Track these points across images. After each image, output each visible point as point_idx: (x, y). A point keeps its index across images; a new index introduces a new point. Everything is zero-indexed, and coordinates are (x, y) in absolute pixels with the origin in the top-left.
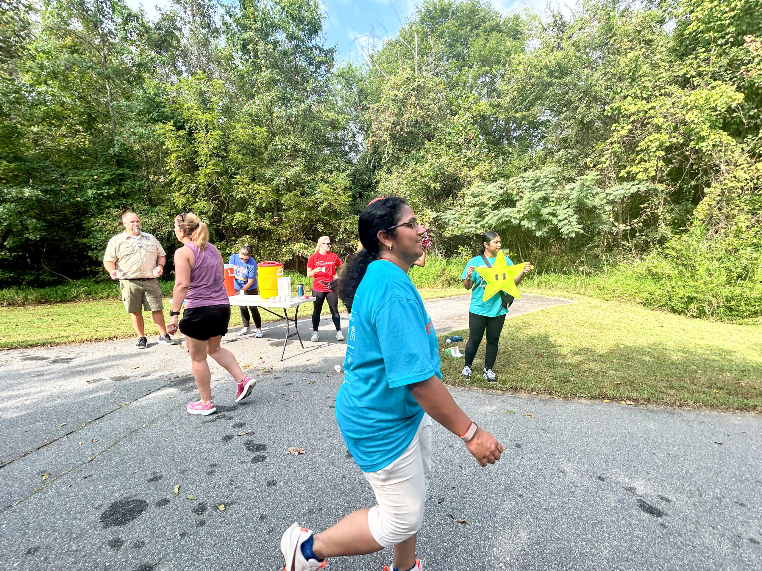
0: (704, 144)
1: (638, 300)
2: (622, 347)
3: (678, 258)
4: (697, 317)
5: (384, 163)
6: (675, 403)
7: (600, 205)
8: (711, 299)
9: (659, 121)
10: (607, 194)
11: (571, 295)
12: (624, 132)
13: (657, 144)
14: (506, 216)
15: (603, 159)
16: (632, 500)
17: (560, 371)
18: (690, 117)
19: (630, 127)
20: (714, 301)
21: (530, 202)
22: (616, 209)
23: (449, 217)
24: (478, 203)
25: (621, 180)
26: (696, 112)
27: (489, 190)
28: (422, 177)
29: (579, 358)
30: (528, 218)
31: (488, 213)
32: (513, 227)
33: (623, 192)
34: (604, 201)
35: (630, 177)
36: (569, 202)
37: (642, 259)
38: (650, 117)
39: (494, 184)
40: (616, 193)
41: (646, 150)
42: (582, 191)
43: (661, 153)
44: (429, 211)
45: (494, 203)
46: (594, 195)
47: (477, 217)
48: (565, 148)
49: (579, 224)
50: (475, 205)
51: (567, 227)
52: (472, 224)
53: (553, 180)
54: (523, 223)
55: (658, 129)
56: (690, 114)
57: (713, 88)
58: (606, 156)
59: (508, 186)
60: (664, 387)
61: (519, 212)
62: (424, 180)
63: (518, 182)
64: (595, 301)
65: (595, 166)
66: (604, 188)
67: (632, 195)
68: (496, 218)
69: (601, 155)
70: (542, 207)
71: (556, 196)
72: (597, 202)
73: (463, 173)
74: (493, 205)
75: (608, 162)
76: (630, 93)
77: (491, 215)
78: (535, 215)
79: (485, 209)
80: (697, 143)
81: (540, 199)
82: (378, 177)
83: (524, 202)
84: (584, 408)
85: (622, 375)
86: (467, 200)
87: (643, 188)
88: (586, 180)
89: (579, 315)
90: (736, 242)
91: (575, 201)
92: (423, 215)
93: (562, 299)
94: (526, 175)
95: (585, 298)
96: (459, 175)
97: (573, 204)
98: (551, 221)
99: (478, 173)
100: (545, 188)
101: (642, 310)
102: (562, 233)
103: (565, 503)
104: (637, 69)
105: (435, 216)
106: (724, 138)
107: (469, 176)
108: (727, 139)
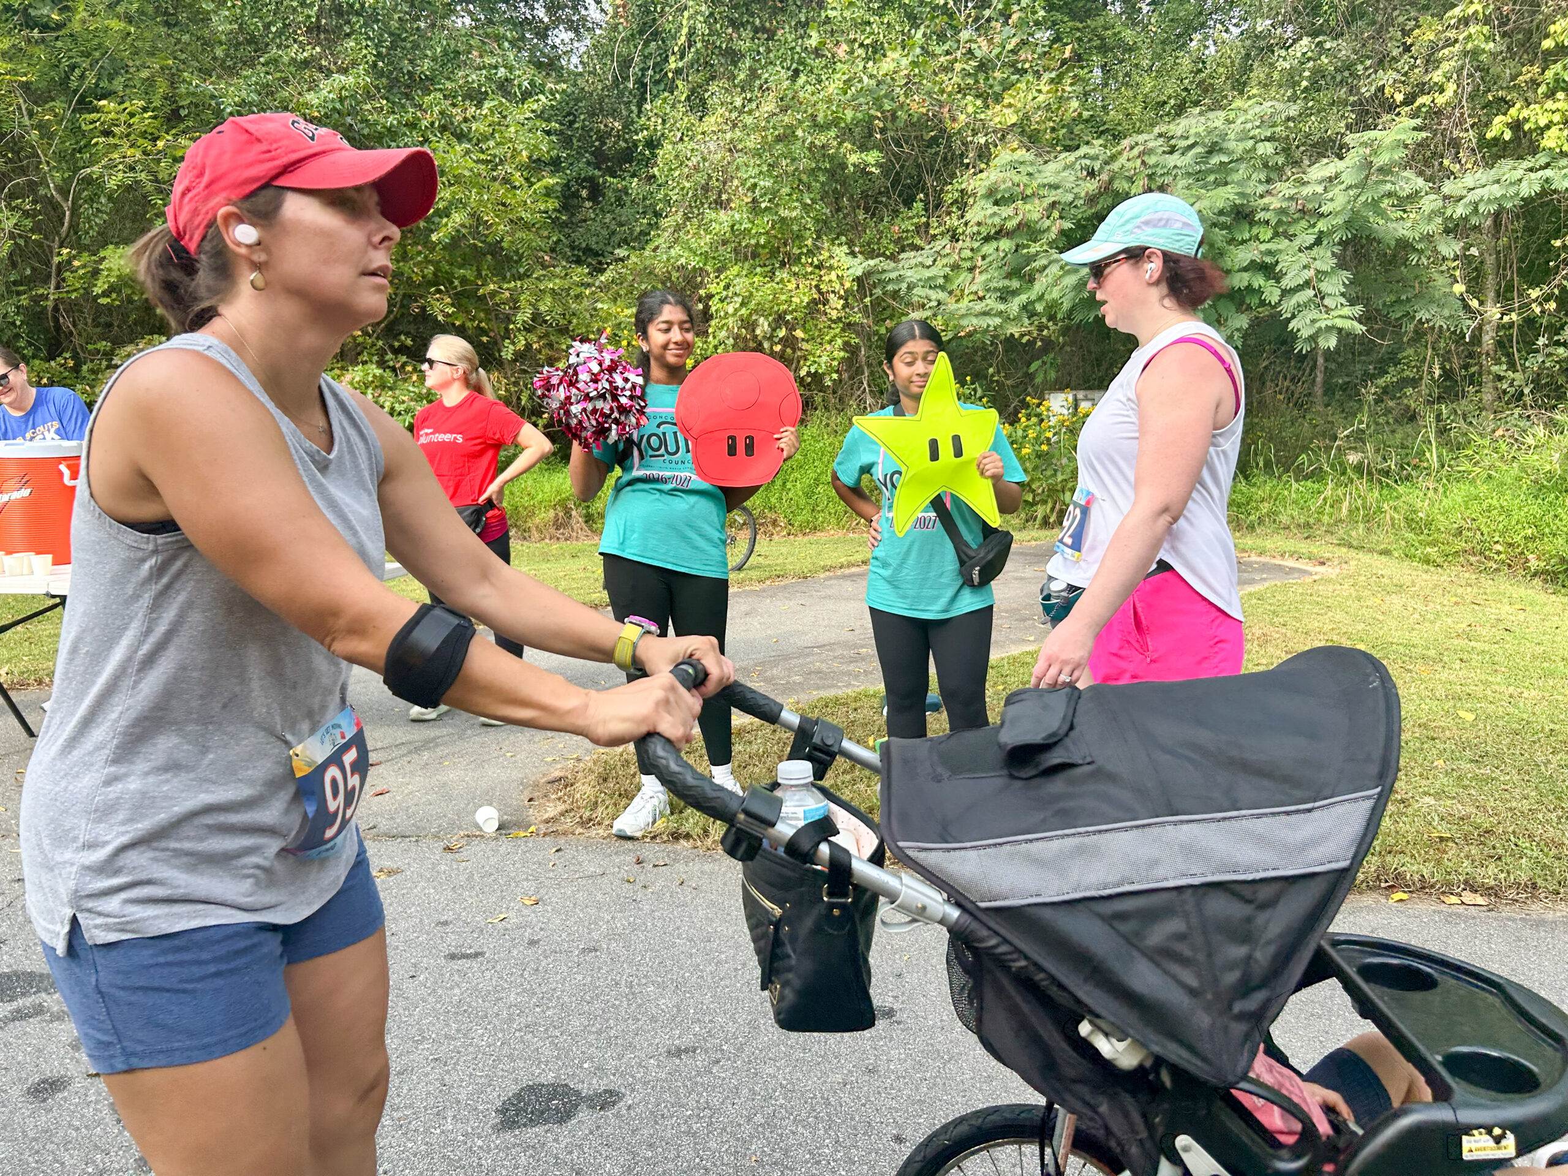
1: (1534, 564)
5: (678, 72)
10: (1445, 198)
11: (1320, 547)
15: (1436, 76)
22: (1474, 251)
23: (912, 275)
24: (1011, 224)
25: (1495, 151)
27: (1052, 180)
28: (817, 127)
31: (1044, 262)
33: (1497, 191)
35: (1522, 143)
36: (1322, 225)
39: (1068, 157)
40: (1473, 196)
42: (1362, 186)
44: (841, 251)
45: (1067, 225)
47: (1009, 276)
48: (1313, 34)
49: (1352, 303)
50: (1000, 233)
51: (1314, 314)
52: (991, 303)
53: (1266, 149)
58: (1446, 66)
59: (1115, 166)
62: (821, 139)
63: (1149, 152)
64: (1392, 569)
65: (1410, 100)
66: (1436, 177)
67: (1527, 201)
69: (1430, 62)
70: (1231, 241)
71: (1275, 203)
72: (1411, 225)
73: (962, 117)
74: (1062, 232)
75: (1451, 87)
79: (1034, 248)
81: (1221, 213)
82: (655, 123)
85: (1459, 809)
86: (973, 216)
88: (1378, 147)
91: (1339, 220)
92: (819, 267)
93: (1290, 563)
94: (1178, 127)
95: (1365, 558)
96: (948, 123)
97: (1330, 233)
98: (1260, 291)
99: (1013, 119)
100: (1242, 171)
101: (1542, 597)
102: (1293, 336)
105: (859, 273)
107: (984, 127)
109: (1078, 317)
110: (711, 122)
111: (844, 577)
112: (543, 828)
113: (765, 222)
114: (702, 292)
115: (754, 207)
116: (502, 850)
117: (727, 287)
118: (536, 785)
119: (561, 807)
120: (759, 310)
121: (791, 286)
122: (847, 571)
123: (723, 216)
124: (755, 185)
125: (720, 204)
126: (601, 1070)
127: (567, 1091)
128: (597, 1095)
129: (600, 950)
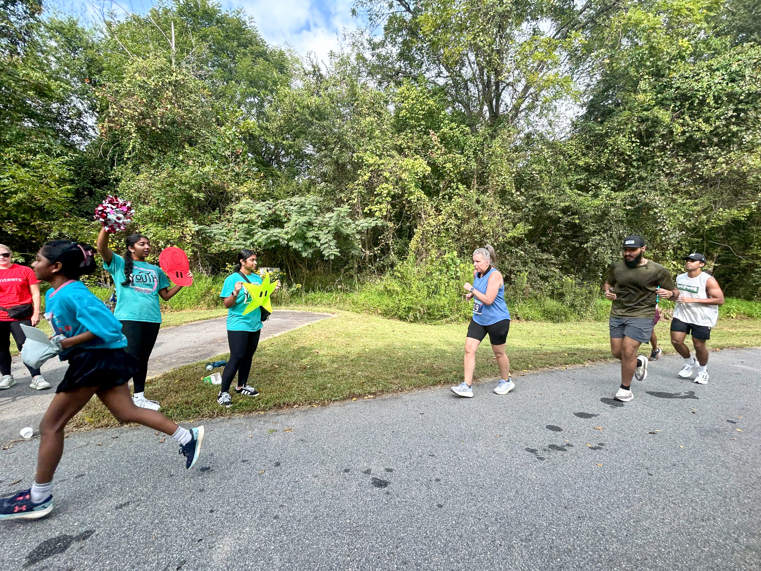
0: (412, 197)
1: (379, 312)
2: (368, 350)
3: (402, 278)
4: (413, 322)
5: (128, 159)
6: (398, 390)
7: (353, 234)
8: (420, 308)
9: (387, 174)
10: (356, 225)
11: (333, 310)
12: (366, 178)
13: (386, 191)
14: (275, 236)
15: (353, 196)
16: (369, 480)
17: (320, 380)
18: (404, 176)
19: (369, 174)
20: (422, 310)
21: (296, 224)
22: (363, 238)
23: (215, 231)
24: (246, 220)
25: (366, 215)
26: (407, 173)
27: (258, 209)
28: (181, 183)
29: (335, 365)
30: (295, 240)
31: (256, 231)
32: (282, 247)
33: (367, 224)
34: (355, 231)
35: (371, 214)
36: (329, 229)
37: (381, 279)
38: (382, 170)
39: (263, 203)
40: (362, 225)
41: (380, 195)
42: (338, 220)
43: (389, 199)
44: (190, 223)
45: (263, 222)
46: (348, 225)
47: (246, 234)
48: (326, 182)
49: (337, 248)
50: (243, 222)
51: (328, 250)
52: (241, 241)
53: (315, 208)
54: (291, 244)
55: (387, 180)
56: (404, 175)
57: (416, 159)
58: (355, 194)
59: (276, 207)
60: (393, 378)
61: (287, 233)
62: (184, 188)
63: (286, 205)
64: (350, 314)
65: (347, 201)
66: (354, 220)
67: (373, 227)
68: (265, 237)
69: (352, 193)
70: (308, 230)
71: (318, 222)
72: (348, 231)
73: (231, 188)
74: (262, 223)
75: (356, 199)
76: (368, 148)
77: (260, 233)
78: (301, 237)
79: (253, 227)
80: (408, 196)
81: (305, 223)
82: (118, 174)
83: (291, 224)
84: (337, 410)
85: (366, 374)
86: (235, 216)
87: (380, 223)
88: (341, 212)
89: (338, 327)
90: (431, 268)
91: (333, 228)
92: (183, 226)
93: (326, 314)
94: (293, 199)
95: (343, 312)
96: (226, 189)
97: (332, 230)
98: (315, 244)
99: (247, 190)
100: (309, 214)
101: (381, 319)
102: (324, 256)
103: (317, 506)
104: (372, 131)
105: (197, 229)
106: (423, 195)
107: (238, 191)
108: (424, 196)
109: (267, 247)
110: (141, 177)
111: (192, 325)
113: (163, 210)
114: (137, 231)
115: (158, 205)
117: (147, 230)
120: (161, 238)
121: (173, 231)
122: (193, 323)
123: (146, 207)
124: (159, 199)
125: (144, 203)
126: (83, 524)
127: (65, 537)
128: (81, 535)
129: (84, 475)
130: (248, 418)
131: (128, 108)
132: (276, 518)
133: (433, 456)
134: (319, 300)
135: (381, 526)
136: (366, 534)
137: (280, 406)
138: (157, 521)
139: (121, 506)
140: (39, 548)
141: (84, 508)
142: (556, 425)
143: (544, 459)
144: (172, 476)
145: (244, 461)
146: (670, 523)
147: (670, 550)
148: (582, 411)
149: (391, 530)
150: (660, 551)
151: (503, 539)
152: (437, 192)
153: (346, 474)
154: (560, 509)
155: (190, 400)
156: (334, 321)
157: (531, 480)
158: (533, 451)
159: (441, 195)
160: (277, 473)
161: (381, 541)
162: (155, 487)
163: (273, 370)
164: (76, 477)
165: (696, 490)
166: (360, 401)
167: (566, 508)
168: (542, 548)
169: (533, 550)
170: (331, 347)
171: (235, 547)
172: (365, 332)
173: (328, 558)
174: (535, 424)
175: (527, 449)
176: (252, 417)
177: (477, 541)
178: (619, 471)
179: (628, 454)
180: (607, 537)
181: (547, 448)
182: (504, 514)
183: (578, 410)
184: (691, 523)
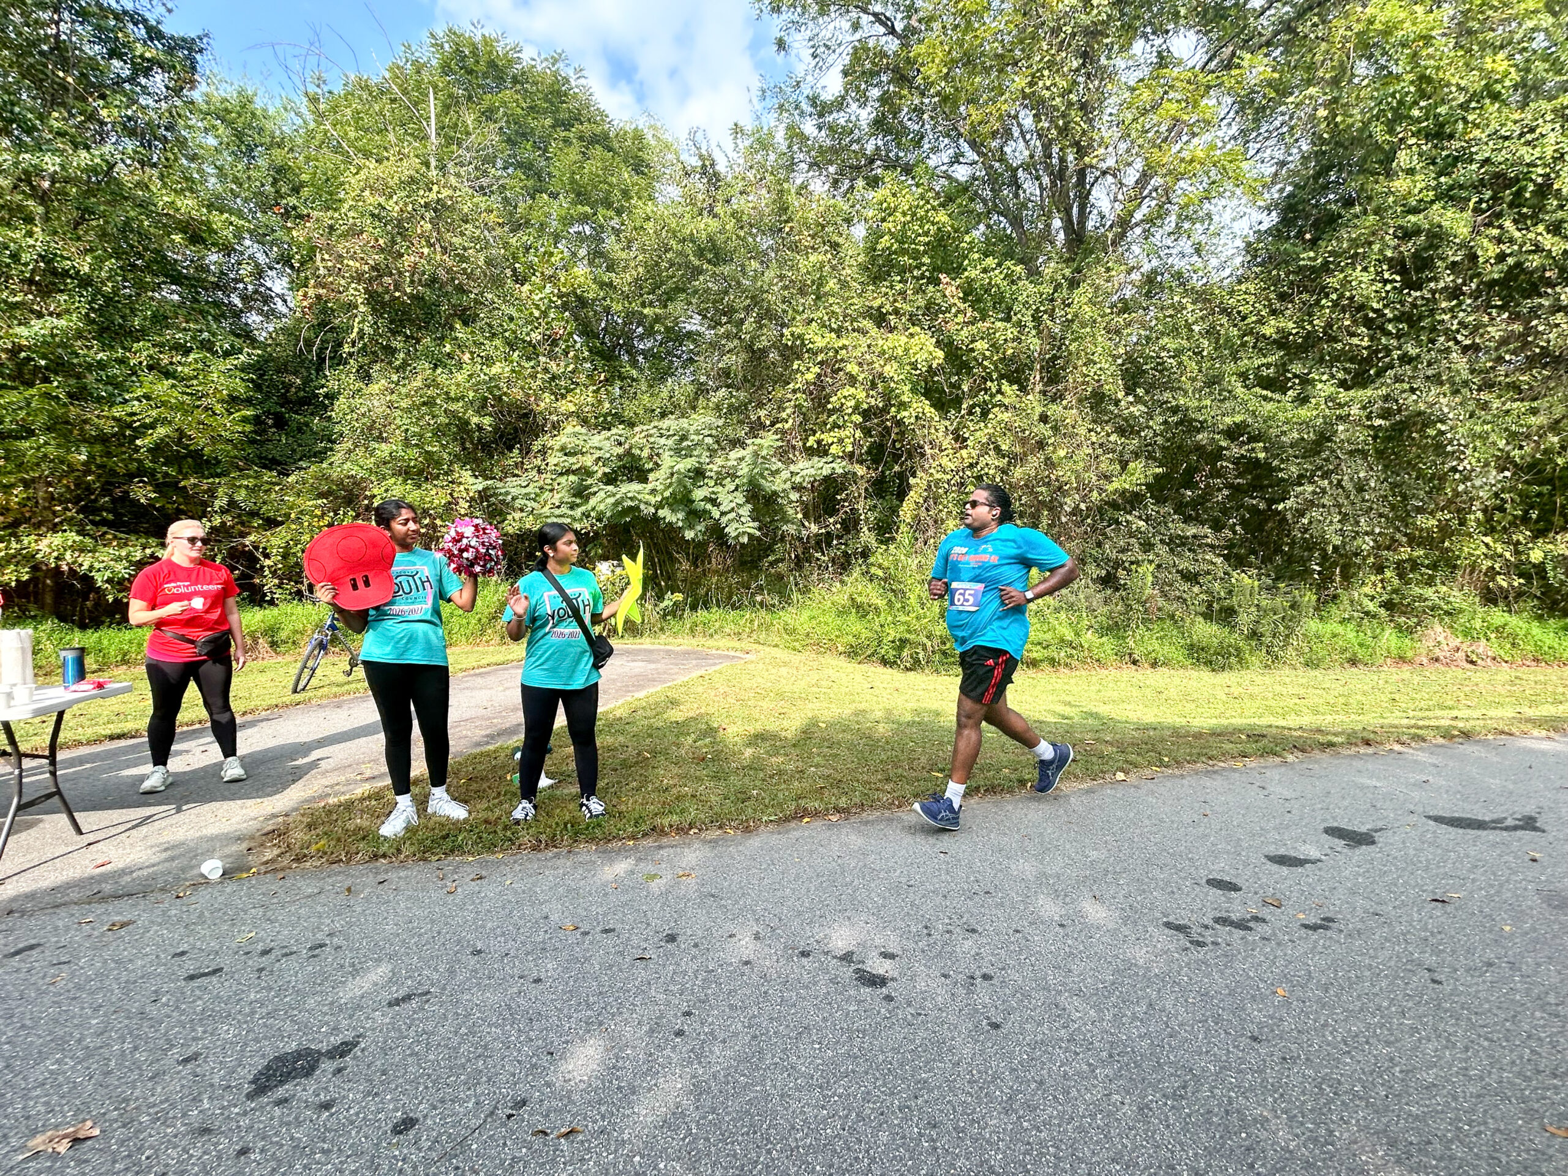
0: (905, 414)
1: (840, 649)
2: (823, 725)
3: (885, 580)
4: (910, 670)
5: (351, 354)
6: (893, 803)
7: (784, 490)
8: (925, 640)
9: (852, 368)
10: (792, 473)
11: (745, 644)
12: (810, 377)
13: (852, 403)
14: (631, 499)
15: (784, 415)
16: (847, 972)
17: (735, 782)
18: (890, 370)
19: (817, 370)
20: (929, 644)
21: (672, 474)
22: (805, 498)
23: (515, 491)
24: (574, 467)
25: (810, 452)
26: (895, 365)
27: (597, 445)
28: (449, 399)
29: (762, 755)
30: (670, 505)
31: (595, 489)
32: (644, 519)
33: (812, 471)
34: (788, 485)
35: (821, 450)
36: (737, 481)
37: (842, 582)
38: (842, 360)
39: (605, 434)
40: (803, 473)
41: (839, 410)
42: (755, 464)
43: (858, 419)
44: (466, 476)
45: (607, 470)
46: (773, 474)
47: (574, 496)
48: (728, 386)
49: (753, 520)
50: (568, 472)
51: (735, 525)
52: (564, 510)
53: (709, 440)
54: (661, 513)
55: (852, 380)
56: (887, 368)
57: (912, 335)
58: (789, 411)
59: (632, 441)
60: (880, 781)
61: (653, 492)
63: (651, 436)
64: (781, 654)
66: (787, 462)
68: (611, 500)
69: (781, 409)
70: (695, 486)
71: (715, 468)
72: (777, 485)
73: (542, 404)
74: (605, 474)
75: (791, 421)
76: (815, 316)
77: (602, 494)
78: (681, 500)
79: (590, 481)
80: (898, 412)
81: (689, 471)
82: (333, 385)
83: (661, 474)
84: (775, 840)
85: (827, 772)
86: (552, 460)
87: (839, 467)
88: (761, 446)
89: (760, 680)
91: (745, 480)
92: (452, 482)
93: (732, 653)
94: (665, 423)
95: (768, 649)
96: (534, 407)
97: (742, 485)
98: (710, 512)
99: (573, 409)
100: (698, 451)
102: (727, 536)
103: (754, 1016)
104: (821, 282)
105: (480, 488)
106: (928, 409)
107: (555, 412)
108: (930, 411)
109: (615, 521)
110: (375, 388)
112: (263, 869)
113: (414, 453)
114: (368, 493)
116: (228, 890)
117: (386, 491)
118: (252, 838)
119: (276, 851)
121: (433, 492)
122: (477, 671)
123: (383, 446)
124: (407, 430)
126: (336, 1029)
127: (309, 1052)
128: (336, 1048)
129: (325, 945)
130: (604, 852)
131: (352, 258)
132: (680, 1033)
133: (974, 931)
134: (717, 625)
135: (881, 1058)
136: (853, 1071)
137: (662, 831)
138: (463, 1030)
139: (397, 1002)
140: (268, 1067)
141: (332, 1003)
142: (1228, 879)
143: (1204, 944)
144: (480, 952)
145: (606, 931)
146: (1482, 1079)
147: (1482, 1128)
148: (1282, 851)
149: (902, 1065)
150: (1459, 1129)
151: (1128, 1093)
152: (957, 402)
153: (804, 960)
154: (1244, 1042)
155: (492, 817)
156: (751, 667)
157: (1179, 984)
158: (1179, 928)
159: (964, 406)
160: (673, 955)
161: (884, 1085)
162: (451, 972)
163: (641, 762)
164: (311, 949)
165: (1538, 1014)
166: (818, 823)
167: (1255, 1039)
168: (1209, 1112)
169: (1189, 1116)
170: (749, 719)
171: (611, 1082)
172: (815, 689)
173: (786, 1109)
174: (1182, 875)
175: (1168, 925)
176: (612, 851)
177: (1074, 1093)
178: (1368, 973)
179: (1386, 939)
180: (1345, 1098)
181: (1211, 923)
182: (1126, 1046)
183: (1272, 850)
184: (1528, 1079)
